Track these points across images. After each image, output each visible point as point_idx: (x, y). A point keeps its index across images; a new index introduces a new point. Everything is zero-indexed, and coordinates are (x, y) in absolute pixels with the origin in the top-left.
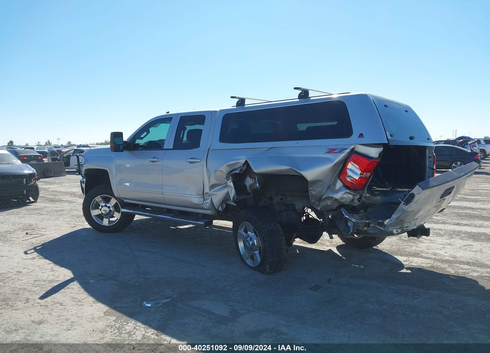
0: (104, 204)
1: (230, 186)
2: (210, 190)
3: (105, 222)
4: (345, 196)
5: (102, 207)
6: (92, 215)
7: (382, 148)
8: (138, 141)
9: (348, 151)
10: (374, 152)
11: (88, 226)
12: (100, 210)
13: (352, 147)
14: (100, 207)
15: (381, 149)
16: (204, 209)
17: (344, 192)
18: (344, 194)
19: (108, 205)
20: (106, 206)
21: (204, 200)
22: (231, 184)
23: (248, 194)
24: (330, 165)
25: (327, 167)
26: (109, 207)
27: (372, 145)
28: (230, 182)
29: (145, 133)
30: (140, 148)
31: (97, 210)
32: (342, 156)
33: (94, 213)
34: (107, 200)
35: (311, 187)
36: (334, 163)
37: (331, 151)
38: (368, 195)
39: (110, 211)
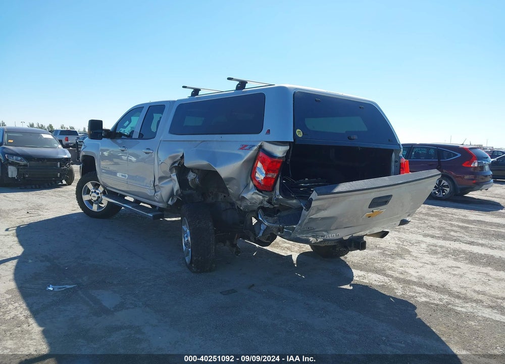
0: (93, 191)
1: (174, 180)
2: (159, 183)
3: (95, 208)
4: (254, 196)
5: (92, 192)
6: (84, 200)
7: (289, 147)
8: (122, 130)
9: (256, 148)
10: (279, 151)
11: (81, 211)
12: (91, 195)
13: (259, 144)
14: (91, 193)
15: (287, 148)
16: (155, 201)
17: (252, 193)
18: (253, 194)
19: (97, 191)
20: (95, 192)
21: (155, 192)
22: (175, 177)
23: (190, 188)
24: (240, 163)
25: (238, 164)
26: (98, 194)
27: (276, 143)
28: (174, 175)
29: (127, 122)
30: (123, 137)
31: (88, 195)
32: (250, 153)
33: (86, 198)
34: (96, 186)
35: (228, 184)
36: (243, 160)
37: (243, 148)
38: (281, 197)
39: (99, 197)
